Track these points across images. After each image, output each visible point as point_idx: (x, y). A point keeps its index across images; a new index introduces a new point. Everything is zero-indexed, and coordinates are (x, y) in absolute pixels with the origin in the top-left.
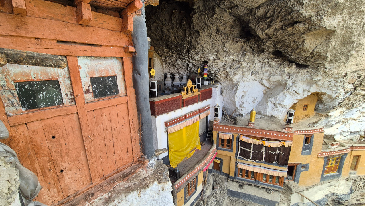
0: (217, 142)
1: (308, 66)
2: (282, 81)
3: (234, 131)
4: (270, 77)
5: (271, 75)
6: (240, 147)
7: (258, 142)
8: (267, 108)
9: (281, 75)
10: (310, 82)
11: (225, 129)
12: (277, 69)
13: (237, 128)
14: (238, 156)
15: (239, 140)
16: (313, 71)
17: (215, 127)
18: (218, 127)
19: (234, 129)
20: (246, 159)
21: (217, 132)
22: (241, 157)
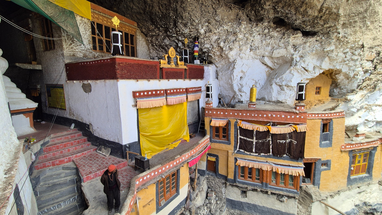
0: (210, 132)
1: (317, 32)
2: (287, 56)
3: (231, 116)
4: (272, 53)
5: (273, 50)
6: (239, 137)
7: (262, 128)
8: (272, 92)
9: (286, 48)
10: (321, 56)
11: (220, 114)
12: (280, 41)
13: (235, 112)
14: (238, 149)
15: (238, 127)
16: (323, 38)
17: (207, 112)
18: (210, 112)
19: (231, 113)
20: (248, 153)
21: (210, 118)
22: (241, 150)
